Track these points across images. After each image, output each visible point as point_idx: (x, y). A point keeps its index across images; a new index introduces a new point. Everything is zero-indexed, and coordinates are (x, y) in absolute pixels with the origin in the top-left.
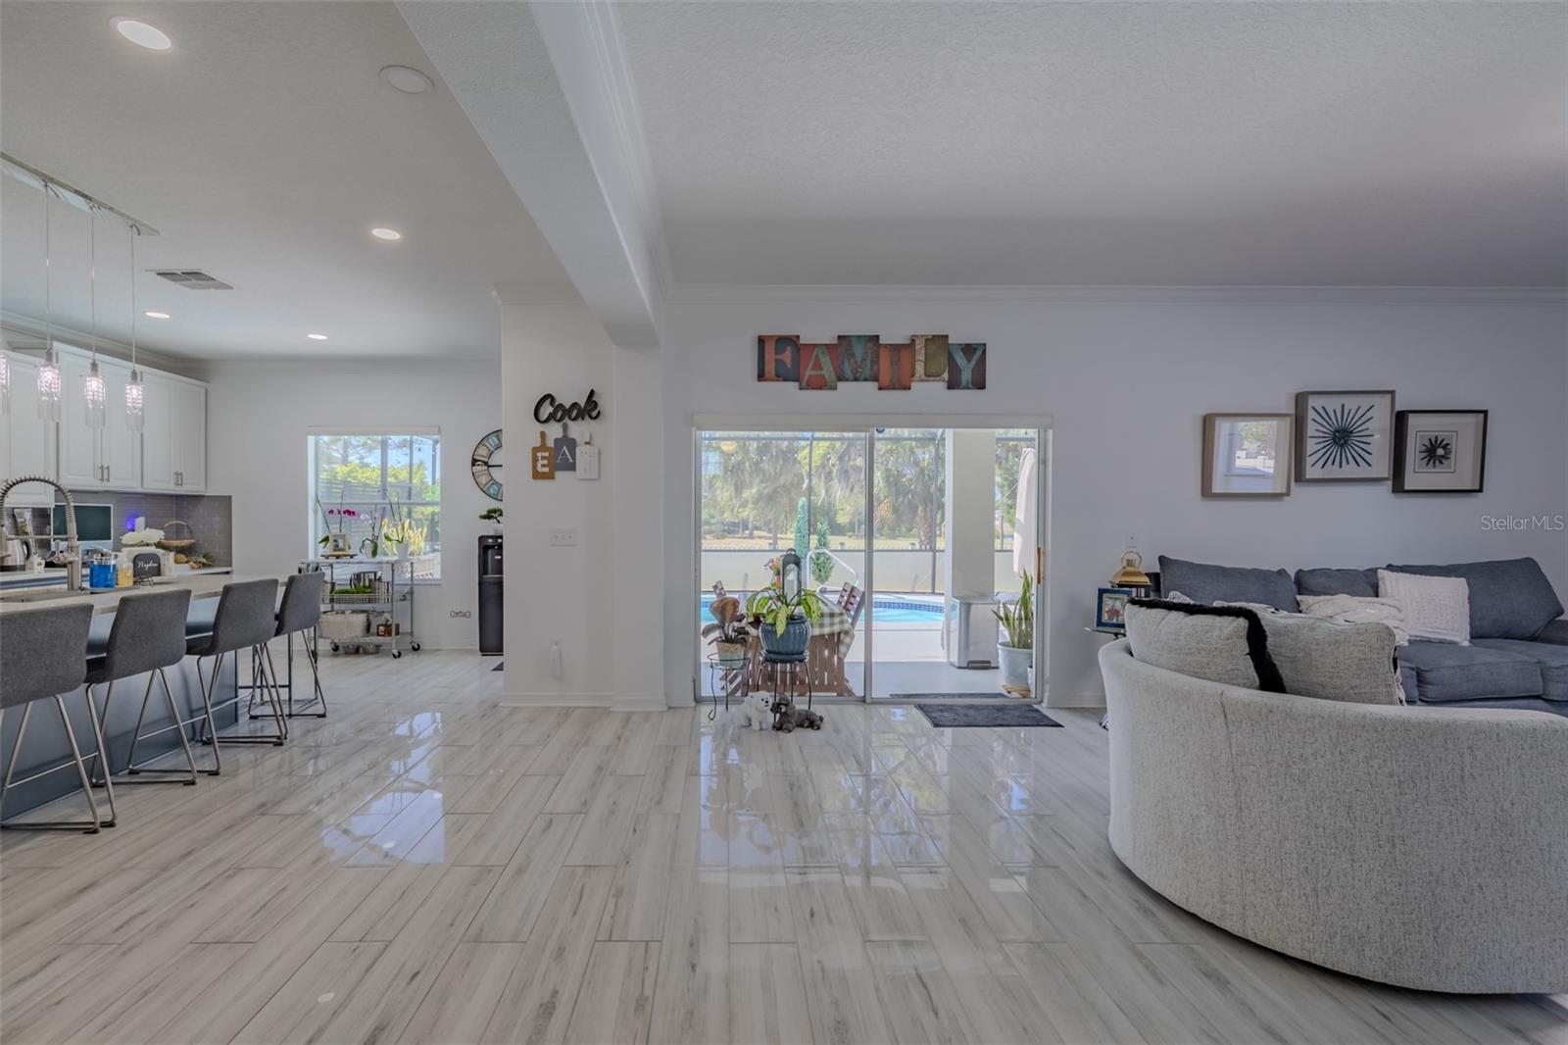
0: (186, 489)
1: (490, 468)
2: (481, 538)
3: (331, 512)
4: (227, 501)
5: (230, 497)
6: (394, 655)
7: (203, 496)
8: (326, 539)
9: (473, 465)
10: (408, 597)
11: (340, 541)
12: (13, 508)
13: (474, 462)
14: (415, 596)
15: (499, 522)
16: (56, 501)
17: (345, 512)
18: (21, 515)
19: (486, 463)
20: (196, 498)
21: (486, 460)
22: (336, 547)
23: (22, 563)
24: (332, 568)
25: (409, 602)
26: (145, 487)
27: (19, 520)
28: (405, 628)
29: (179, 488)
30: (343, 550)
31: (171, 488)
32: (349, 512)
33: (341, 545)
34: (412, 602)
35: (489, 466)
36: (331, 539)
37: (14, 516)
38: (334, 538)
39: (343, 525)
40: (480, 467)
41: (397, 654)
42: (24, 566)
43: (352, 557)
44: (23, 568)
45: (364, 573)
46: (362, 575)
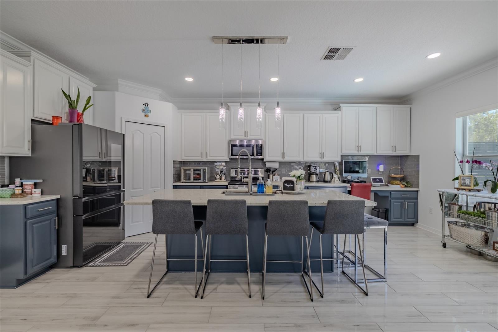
0: (399, 153)
4: (418, 157)
5: (419, 155)
7: (409, 156)
20: (407, 156)
23: (329, 180)
26: (378, 153)
31: (390, 153)
32: (476, 162)
42: (330, 181)
44: (330, 182)
45: (484, 202)
46: (483, 204)
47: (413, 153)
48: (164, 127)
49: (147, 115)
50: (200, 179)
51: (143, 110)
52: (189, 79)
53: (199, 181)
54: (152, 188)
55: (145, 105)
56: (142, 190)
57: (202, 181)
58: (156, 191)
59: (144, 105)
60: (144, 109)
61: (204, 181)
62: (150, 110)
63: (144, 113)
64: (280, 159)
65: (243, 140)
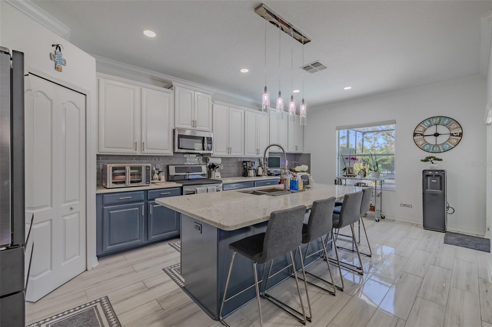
0: (299, 151)
1: (424, 137)
2: (424, 171)
3: (347, 158)
4: (309, 155)
5: (310, 154)
6: (376, 220)
7: (302, 154)
8: (345, 169)
9: (414, 136)
10: (380, 195)
11: (350, 170)
12: (259, 158)
13: (415, 135)
14: (382, 195)
15: (433, 163)
16: (269, 156)
17: (352, 159)
18: (261, 160)
19: (422, 135)
20: (300, 154)
21: (422, 133)
22: (349, 172)
24: (346, 180)
25: (380, 197)
26: (289, 151)
27: (261, 161)
28: (378, 207)
29: (296, 151)
30: (352, 174)
31: (294, 151)
33: (351, 171)
34: (381, 197)
35: (424, 136)
36: (347, 169)
37: (260, 160)
38: (348, 169)
39: (351, 163)
40: (418, 137)
41: (377, 220)
43: (354, 176)
45: (360, 183)
46: (360, 184)
47: (306, 152)
48: (85, 95)
49: (59, 67)
50: (141, 181)
51: (52, 57)
52: (150, 34)
53: (140, 184)
54: (66, 202)
55: (55, 47)
56: (50, 208)
57: (143, 183)
58: (73, 207)
59: (53, 46)
60: (53, 55)
61: (146, 184)
62: (65, 61)
63: (53, 63)
64: (225, 155)
65: (185, 130)
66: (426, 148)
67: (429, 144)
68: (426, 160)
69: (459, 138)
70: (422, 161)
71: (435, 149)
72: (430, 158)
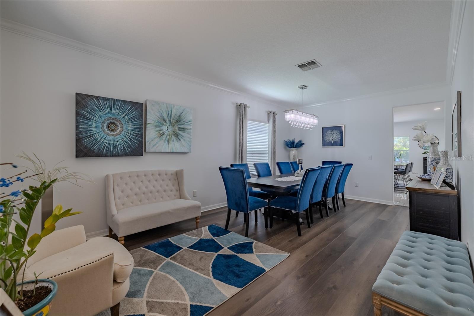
2: (423, 158)
66: (424, 148)
67: (425, 146)
68: (424, 153)
69: (438, 144)
70: (423, 153)
71: (428, 148)
72: (426, 152)
